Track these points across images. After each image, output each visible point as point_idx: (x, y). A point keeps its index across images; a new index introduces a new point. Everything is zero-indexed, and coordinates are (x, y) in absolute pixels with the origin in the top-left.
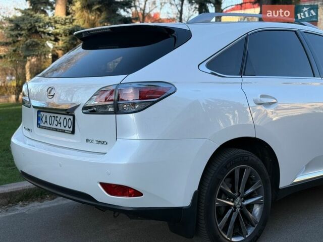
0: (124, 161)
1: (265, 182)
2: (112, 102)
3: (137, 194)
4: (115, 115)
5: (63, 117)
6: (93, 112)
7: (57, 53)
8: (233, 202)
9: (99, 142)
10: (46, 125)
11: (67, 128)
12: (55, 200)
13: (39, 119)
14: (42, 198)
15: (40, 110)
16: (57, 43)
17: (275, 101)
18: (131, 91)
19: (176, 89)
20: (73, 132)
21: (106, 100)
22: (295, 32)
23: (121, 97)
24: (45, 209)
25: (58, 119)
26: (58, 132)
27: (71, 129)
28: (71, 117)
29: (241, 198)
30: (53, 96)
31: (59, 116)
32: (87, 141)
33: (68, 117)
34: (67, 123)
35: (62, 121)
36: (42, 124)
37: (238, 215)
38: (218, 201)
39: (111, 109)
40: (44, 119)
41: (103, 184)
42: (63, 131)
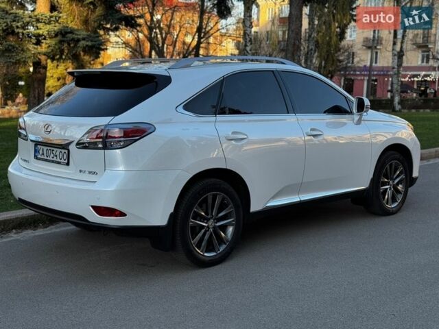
0: (112, 188)
1: (236, 207)
2: (101, 140)
3: (122, 214)
4: (103, 151)
5: (59, 150)
6: (85, 148)
7: (39, 59)
8: (206, 223)
9: (90, 173)
10: (43, 157)
11: (62, 161)
12: (48, 228)
13: (36, 151)
14: (35, 227)
15: (37, 143)
16: (39, 47)
17: (245, 137)
18: (117, 130)
19: (155, 128)
20: (68, 164)
21: (97, 138)
22: (273, 71)
23: (109, 134)
24: (40, 236)
25: (54, 152)
26: (54, 164)
27: (66, 161)
28: (66, 151)
29: (214, 220)
30: (50, 132)
31: (55, 149)
32: (80, 171)
33: (63, 151)
34: (63, 156)
35: (58, 154)
36: (39, 156)
37: (211, 234)
38: (192, 222)
39: (100, 146)
40: (41, 152)
41: (94, 207)
42: (59, 163)
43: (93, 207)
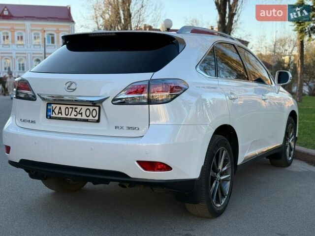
4: (148, 105)
5: (85, 108)
6: (124, 103)
9: (130, 128)
10: (60, 115)
11: (91, 118)
13: (49, 110)
20: (98, 121)
25: (78, 110)
26: (78, 122)
27: (96, 119)
28: (96, 108)
30: (74, 89)
32: (116, 127)
33: (91, 108)
34: (91, 113)
35: (83, 111)
36: (53, 116)
37: (218, 187)
40: (57, 111)
42: (86, 121)
43: (139, 162)
